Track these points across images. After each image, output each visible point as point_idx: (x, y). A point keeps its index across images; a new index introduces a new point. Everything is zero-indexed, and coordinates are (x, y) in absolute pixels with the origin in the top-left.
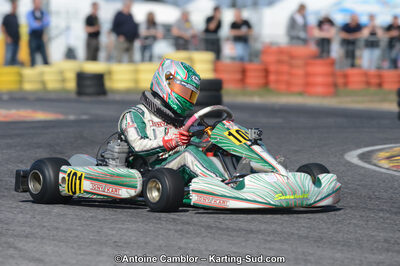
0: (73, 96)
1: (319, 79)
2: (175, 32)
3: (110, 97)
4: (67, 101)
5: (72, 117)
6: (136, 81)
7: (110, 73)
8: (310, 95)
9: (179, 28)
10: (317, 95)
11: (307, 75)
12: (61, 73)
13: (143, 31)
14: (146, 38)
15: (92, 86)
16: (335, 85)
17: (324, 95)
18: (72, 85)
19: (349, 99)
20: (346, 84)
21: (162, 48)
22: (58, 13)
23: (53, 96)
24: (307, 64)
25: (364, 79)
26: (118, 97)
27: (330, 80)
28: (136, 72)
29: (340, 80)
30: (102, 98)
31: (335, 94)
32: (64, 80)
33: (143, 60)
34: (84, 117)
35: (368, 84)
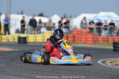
0: (17, 44)
1: (90, 39)
2: (47, 25)
3: (28, 44)
4: (16, 45)
5: (17, 50)
6: (36, 40)
7: (28, 37)
8: (87, 44)
9: (48, 24)
10: (89, 44)
11: (86, 38)
12: (14, 37)
13: (38, 25)
14: (39, 27)
15: (23, 41)
16: (94, 41)
17: (91, 44)
18: (17, 40)
19: (99, 45)
20: (98, 41)
21: (43, 30)
22: (13, 19)
23: (11, 44)
24: (86, 35)
25: (103, 39)
26: (30, 44)
27: (93, 39)
28: (36, 37)
29: (96, 40)
30: (26, 44)
31: (95, 44)
32: (14, 39)
33: (38, 33)
34: (20, 50)
35: (104, 41)
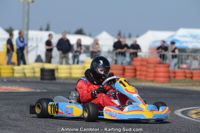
0: (39, 80)
1: (162, 74)
2: (91, 49)
3: (57, 81)
5: (38, 91)
6: (70, 73)
7: (57, 69)
8: (157, 82)
9: (93, 48)
10: (161, 82)
11: (156, 72)
12: (33, 69)
14: (76, 52)
15: (48, 75)
16: (169, 77)
17: (164, 82)
18: (38, 75)
19: (176, 84)
20: (175, 77)
21: (83, 57)
22: (32, 39)
23: (29, 80)
24: (155, 66)
25: (183, 74)
26: (61, 81)
27: (167, 74)
28: (71, 69)
29: (172, 75)
30: (53, 81)
31: (169, 82)
32: (34, 73)
33: (74, 63)
35: (186, 77)
